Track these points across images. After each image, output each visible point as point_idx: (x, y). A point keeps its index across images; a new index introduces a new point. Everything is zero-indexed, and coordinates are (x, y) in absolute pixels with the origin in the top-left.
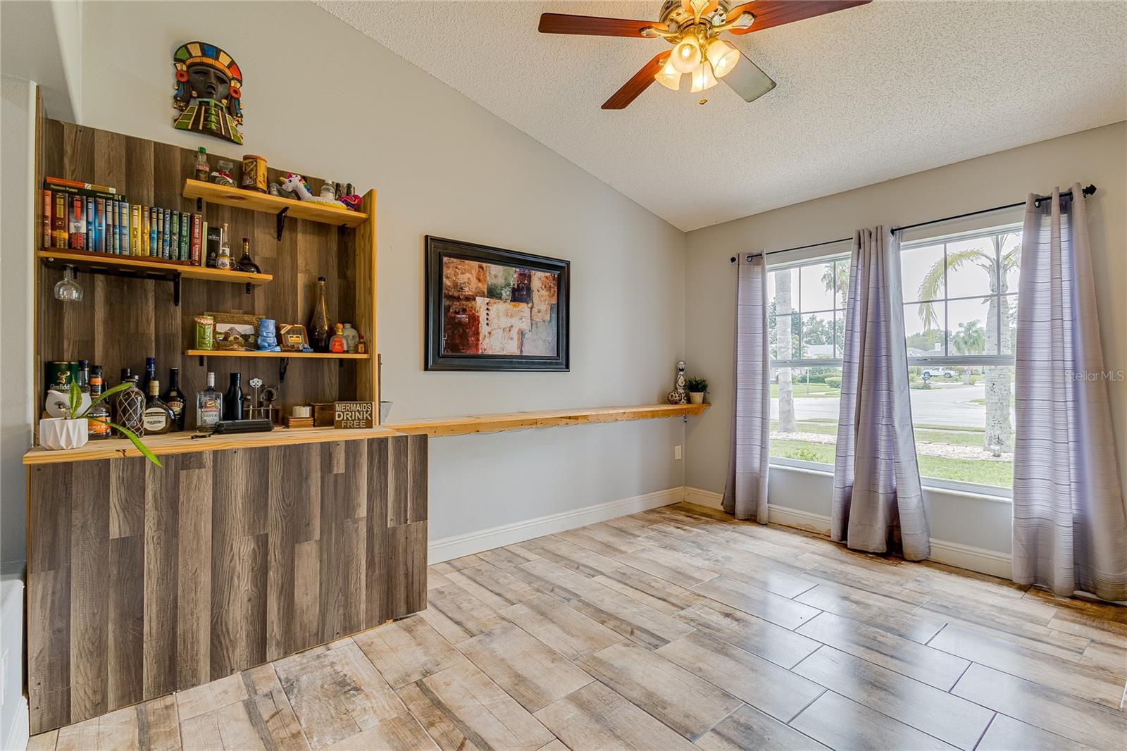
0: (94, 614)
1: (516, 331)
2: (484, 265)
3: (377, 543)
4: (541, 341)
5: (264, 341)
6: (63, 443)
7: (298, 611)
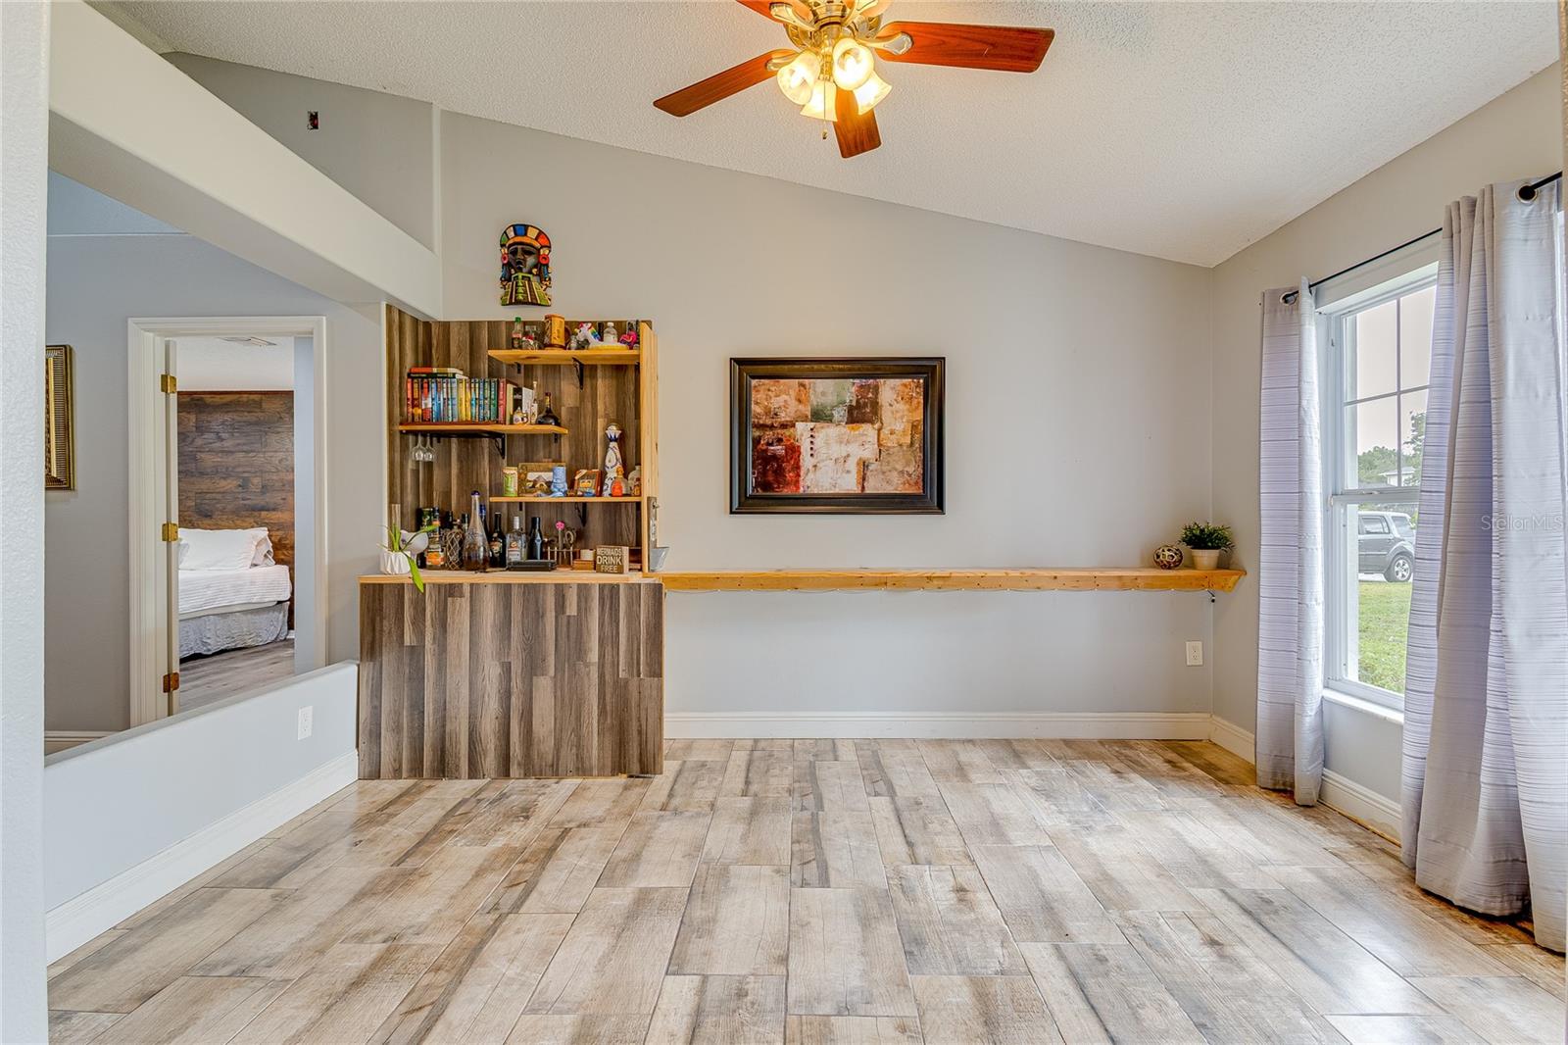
0: (395, 701)
1: (856, 460)
2: (806, 381)
3: (609, 691)
4: (895, 474)
5: (555, 487)
6: (389, 570)
7: (536, 740)
